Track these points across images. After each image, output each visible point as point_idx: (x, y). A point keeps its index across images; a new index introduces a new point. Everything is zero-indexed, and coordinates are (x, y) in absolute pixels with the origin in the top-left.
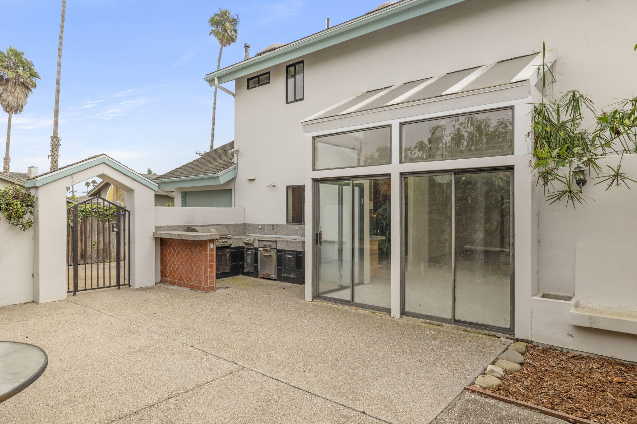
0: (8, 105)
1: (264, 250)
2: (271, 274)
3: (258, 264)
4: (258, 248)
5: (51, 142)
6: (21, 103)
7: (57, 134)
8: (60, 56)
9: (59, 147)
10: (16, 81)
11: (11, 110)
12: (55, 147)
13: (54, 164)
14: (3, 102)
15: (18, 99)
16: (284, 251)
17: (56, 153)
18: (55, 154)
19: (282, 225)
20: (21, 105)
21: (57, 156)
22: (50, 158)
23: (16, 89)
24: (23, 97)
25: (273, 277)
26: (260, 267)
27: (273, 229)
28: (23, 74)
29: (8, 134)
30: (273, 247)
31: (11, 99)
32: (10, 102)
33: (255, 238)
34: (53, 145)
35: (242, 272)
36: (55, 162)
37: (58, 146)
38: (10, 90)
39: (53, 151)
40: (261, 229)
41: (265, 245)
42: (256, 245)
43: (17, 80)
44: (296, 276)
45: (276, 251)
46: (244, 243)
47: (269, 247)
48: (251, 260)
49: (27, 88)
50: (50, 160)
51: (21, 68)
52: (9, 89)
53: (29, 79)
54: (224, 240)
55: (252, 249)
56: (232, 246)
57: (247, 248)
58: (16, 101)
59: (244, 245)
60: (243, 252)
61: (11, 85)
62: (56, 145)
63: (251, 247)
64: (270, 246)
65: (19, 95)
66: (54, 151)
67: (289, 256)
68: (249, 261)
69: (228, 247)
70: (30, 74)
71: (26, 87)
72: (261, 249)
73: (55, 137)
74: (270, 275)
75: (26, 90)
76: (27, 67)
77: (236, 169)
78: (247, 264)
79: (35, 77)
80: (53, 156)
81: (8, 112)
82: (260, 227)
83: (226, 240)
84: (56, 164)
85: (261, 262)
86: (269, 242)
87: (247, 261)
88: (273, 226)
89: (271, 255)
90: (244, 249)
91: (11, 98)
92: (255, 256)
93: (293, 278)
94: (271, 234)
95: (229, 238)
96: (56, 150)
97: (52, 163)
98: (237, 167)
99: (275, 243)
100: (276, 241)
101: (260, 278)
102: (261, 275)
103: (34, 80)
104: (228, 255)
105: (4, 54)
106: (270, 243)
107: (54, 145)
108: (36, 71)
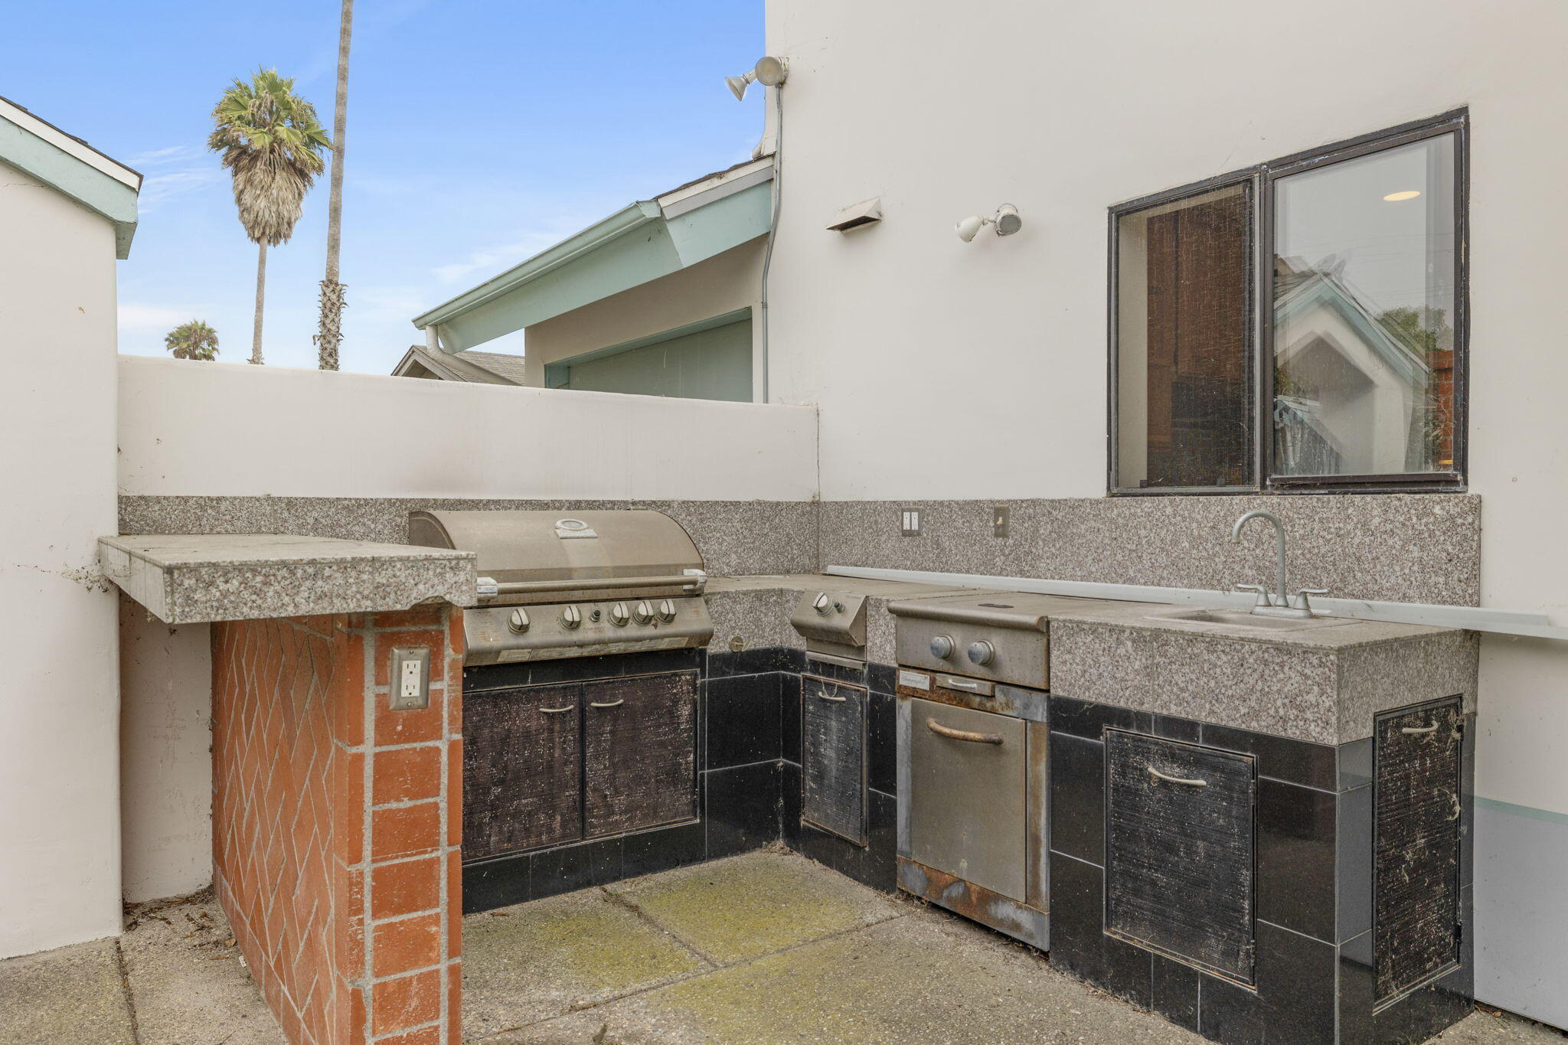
0: (256, 223)
1: (938, 692)
2: (997, 898)
3: (893, 789)
4: (891, 674)
5: (320, 298)
6: (286, 213)
7: (336, 274)
8: (344, 51)
9: (342, 310)
10: (275, 158)
11: (264, 233)
12: (331, 311)
13: (329, 359)
14: (246, 215)
15: (279, 205)
16: (1123, 717)
17: (333, 328)
18: (329, 330)
19: (1074, 506)
20: (285, 220)
21: (334, 336)
22: (318, 343)
23: (274, 179)
24: (290, 197)
25: (1017, 926)
26: (911, 822)
27: (1001, 532)
28: (288, 136)
29: (257, 298)
30: (1012, 671)
31: (262, 206)
32: (261, 214)
33: (875, 592)
34: (324, 305)
35: (786, 826)
36: (330, 355)
37: (339, 308)
38: (261, 181)
39: (324, 324)
40: (919, 533)
41: (949, 656)
42: (881, 648)
43: (277, 155)
44: (1254, 974)
45: (1041, 715)
46: (801, 628)
47: (981, 671)
48: (848, 752)
49: (302, 174)
50: (317, 349)
51: (288, 123)
52: (258, 180)
53: (303, 149)
54: (644, 608)
55: (851, 674)
56: (712, 649)
57: (816, 665)
58: (274, 209)
59: (797, 643)
60: (792, 686)
61: (263, 167)
62: (333, 304)
63: (847, 661)
64: (990, 662)
65: (281, 194)
66: (328, 321)
67: (1173, 774)
68: (830, 753)
69: (688, 655)
70: (309, 137)
71: (300, 171)
72: (921, 681)
73: (331, 281)
74: (988, 898)
75: (298, 180)
76: (302, 120)
77: (775, 186)
78: (820, 777)
79: (320, 143)
80: (324, 337)
81: (258, 240)
82: (911, 521)
83: (667, 607)
84: (332, 361)
85: (914, 777)
86: (981, 633)
87: (816, 754)
88: (1000, 510)
89: (998, 743)
90: (803, 669)
91: (262, 203)
92: (872, 728)
93: (1222, 996)
94: (987, 567)
95: (695, 593)
96: (333, 320)
97: (322, 358)
98: (779, 172)
99: (1032, 645)
100: (1042, 629)
101: (909, 897)
102: (912, 879)
103: (317, 152)
104: (685, 711)
105: (246, 88)
106: (994, 643)
107: (329, 305)
108: (321, 129)
